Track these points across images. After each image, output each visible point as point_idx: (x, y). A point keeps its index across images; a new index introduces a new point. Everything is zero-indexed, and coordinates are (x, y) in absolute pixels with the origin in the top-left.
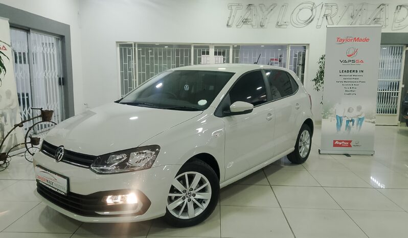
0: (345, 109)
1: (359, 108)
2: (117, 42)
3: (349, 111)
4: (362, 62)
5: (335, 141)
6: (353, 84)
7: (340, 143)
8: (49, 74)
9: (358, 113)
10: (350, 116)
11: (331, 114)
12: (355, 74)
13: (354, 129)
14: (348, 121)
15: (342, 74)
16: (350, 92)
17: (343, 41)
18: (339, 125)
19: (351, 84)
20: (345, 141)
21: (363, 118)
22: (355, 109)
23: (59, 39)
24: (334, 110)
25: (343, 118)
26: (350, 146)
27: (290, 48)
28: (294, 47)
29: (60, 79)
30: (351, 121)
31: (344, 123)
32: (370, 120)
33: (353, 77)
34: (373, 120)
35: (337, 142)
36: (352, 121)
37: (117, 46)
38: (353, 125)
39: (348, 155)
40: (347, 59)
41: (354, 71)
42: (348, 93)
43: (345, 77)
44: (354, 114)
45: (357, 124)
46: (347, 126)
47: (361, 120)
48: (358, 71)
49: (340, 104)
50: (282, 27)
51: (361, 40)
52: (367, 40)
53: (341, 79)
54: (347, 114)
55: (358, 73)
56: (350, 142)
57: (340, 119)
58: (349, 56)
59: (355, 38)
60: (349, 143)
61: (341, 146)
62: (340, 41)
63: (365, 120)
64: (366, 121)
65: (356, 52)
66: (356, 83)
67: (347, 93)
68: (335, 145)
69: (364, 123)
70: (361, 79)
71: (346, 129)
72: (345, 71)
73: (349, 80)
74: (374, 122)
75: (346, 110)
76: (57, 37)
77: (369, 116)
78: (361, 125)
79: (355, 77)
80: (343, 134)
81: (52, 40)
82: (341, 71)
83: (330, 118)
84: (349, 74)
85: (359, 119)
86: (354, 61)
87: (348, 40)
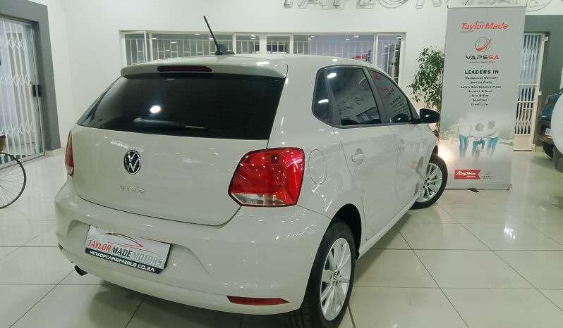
0: (471, 126)
1: (492, 124)
2: (121, 31)
3: (477, 128)
4: (497, 58)
5: (457, 171)
6: (484, 89)
7: (464, 174)
8: (21, 80)
9: (490, 132)
10: (479, 135)
12: (487, 75)
14: (476, 143)
15: (468, 75)
16: (480, 101)
17: (471, 28)
18: (463, 149)
19: (481, 89)
20: (471, 171)
21: (497, 139)
22: (486, 127)
23: (29, 27)
24: (456, 128)
25: (470, 139)
26: (477, 177)
27: (377, 39)
28: (384, 37)
29: (34, 87)
30: (480, 143)
32: (507, 141)
33: (484, 80)
34: (510, 141)
35: (460, 173)
36: (482, 142)
37: (122, 37)
38: (483, 148)
39: (474, 190)
40: (476, 54)
41: (485, 72)
42: (477, 103)
43: (473, 80)
44: (484, 133)
45: (489, 147)
46: (474, 149)
47: (493, 141)
48: (492, 72)
49: (465, 118)
50: (366, 7)
51: (497, 27)
52: (504, 26)
53: (467, 83)
54: (474, 133)
55: (492, 75)
56: (477, 172)
57: (464, 140)
58: (479, 50)
59: (488, 24)
60: (476, 174)
61: (464, 177)
62: (467, 27)
63: (500, 140)
64: (501, 143)
65: (489, 43)
66: (487, 89)
67: (475, 103)
68: (457, 178)
70: (495, 82)
71: (473, 154)
72: (473, 72)
73: (478, 85)
74: (511, 144)
76: (27, 24)
77: (505, 135)
78: (494, 148)
79: (487, 80)
80: (469, 161)
81: (19, 28)
82: (467, 72)
83: (450, 138)
84: (479, 75)
85: (492, 139)
86: (485, 57)
87: (478, 26)
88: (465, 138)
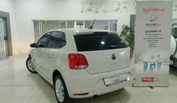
1: (159, 56)
2: (32, 20)
3: (152, 58)
4: (160, 25)
5: (143, 78)
6: (155, 40)
9: (158, 59)
10: (153, 61)
11: (141, 60)
12: (156, 33)
13: (156, 70)
14: (151, 65)
15: (147, 33)
16: (153, 44)
17: (148, 11)
18: (145, 67)
19: (153, 40)
20: (150, 78)
21: (161, 63)
24: (142, 58)
25: (148, 63)
26: (153, 81)
27: (109, 22)
28: (111, 21)
30: (153, 65)
31: (149, 66)
32: (166, 64)
33: (154, 35)
34: (168, 64)
35: (144, 79)
36: (154, 64)
39: (151, 87)
40: (150, 23)
41: (155, 31)
43: (149, 35)
44: (155, 60)
45: (157, 67)
46: (151, 68)
47: (160, 64)
48: (158, 31)
49: (145, 53)
50: (106, 12)
51: (160, 10)
52: (163, 10)
53: (146, 37)
54: (151, 60)
55: (158, 33)
56: (153, 78)
57: (146, 64)
58: (152, 21)
59: (155, 9)
60: (152, 79)
61: (147, 81)
62: (146, 11)
63: (163, 63)
65: (156, 18)
67: (150, 46)
68: (143, 81)
69: (162, 66)
70: (159, 36)
71: (150, 70)
72: (149, 31)
73: (151, 37)
75: (150, 57)
76: (3, 18)
77: (165, 61)
80: (148, 73)
82: (146, 31)
83: (139, 63)
84: (152, 33)
85: (159, 63)
86: (154, 25)
87: (151, 10)
88: (146, 63)
